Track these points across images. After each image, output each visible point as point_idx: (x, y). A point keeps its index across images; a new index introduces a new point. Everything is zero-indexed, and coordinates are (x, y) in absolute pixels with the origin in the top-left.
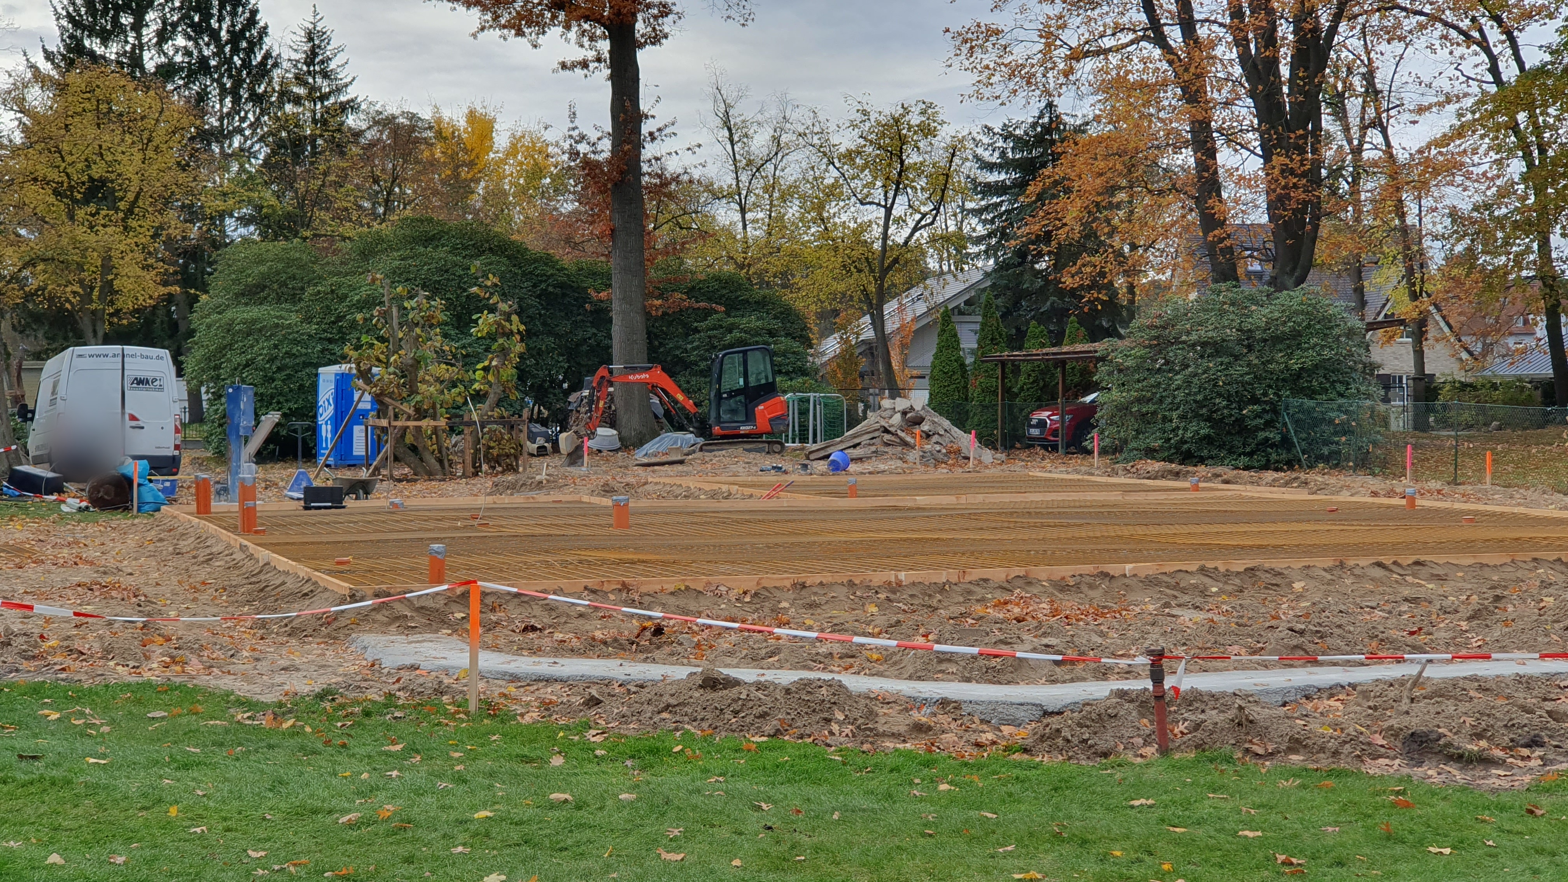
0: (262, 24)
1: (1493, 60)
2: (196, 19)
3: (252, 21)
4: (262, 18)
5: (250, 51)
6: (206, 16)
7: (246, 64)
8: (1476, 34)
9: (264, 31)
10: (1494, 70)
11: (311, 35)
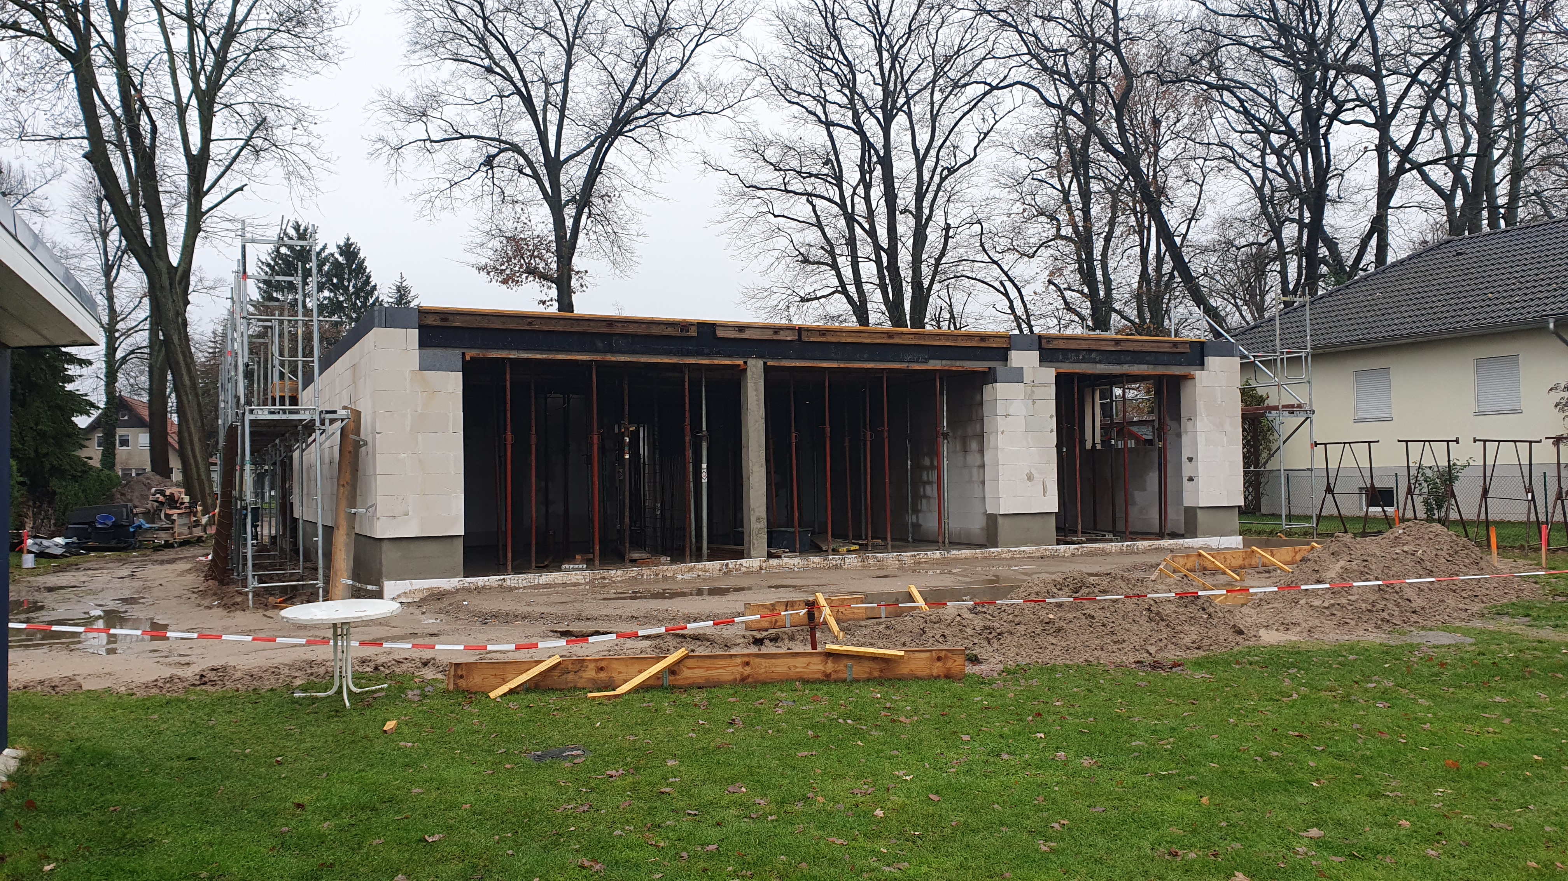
0: (373, 284)
1: (1011, 302)
2: (335, 281)
3: (367, 282)
4: (373, 281)
5: (366, 299)
6: (341, 279)
7: (364, 304)
8: (1002, 290)
9: (374, 288)
10: (1012, 307)
11: (399, 289)
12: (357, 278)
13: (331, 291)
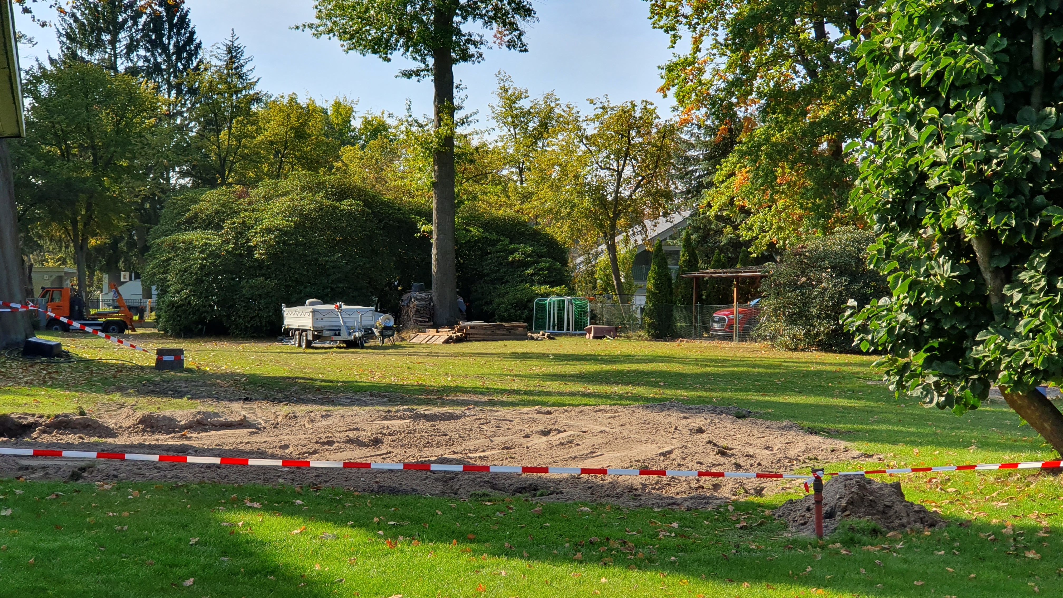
0: (197, 41)
2: (153, 37)
3: (190, 39)
4: (198, 37)
5: (189, 59)
6: (160, 36)
7: (186, 68)
9: (199, 46)
11: (230, 49)
12: (179, 34)
13: (147, 50)
